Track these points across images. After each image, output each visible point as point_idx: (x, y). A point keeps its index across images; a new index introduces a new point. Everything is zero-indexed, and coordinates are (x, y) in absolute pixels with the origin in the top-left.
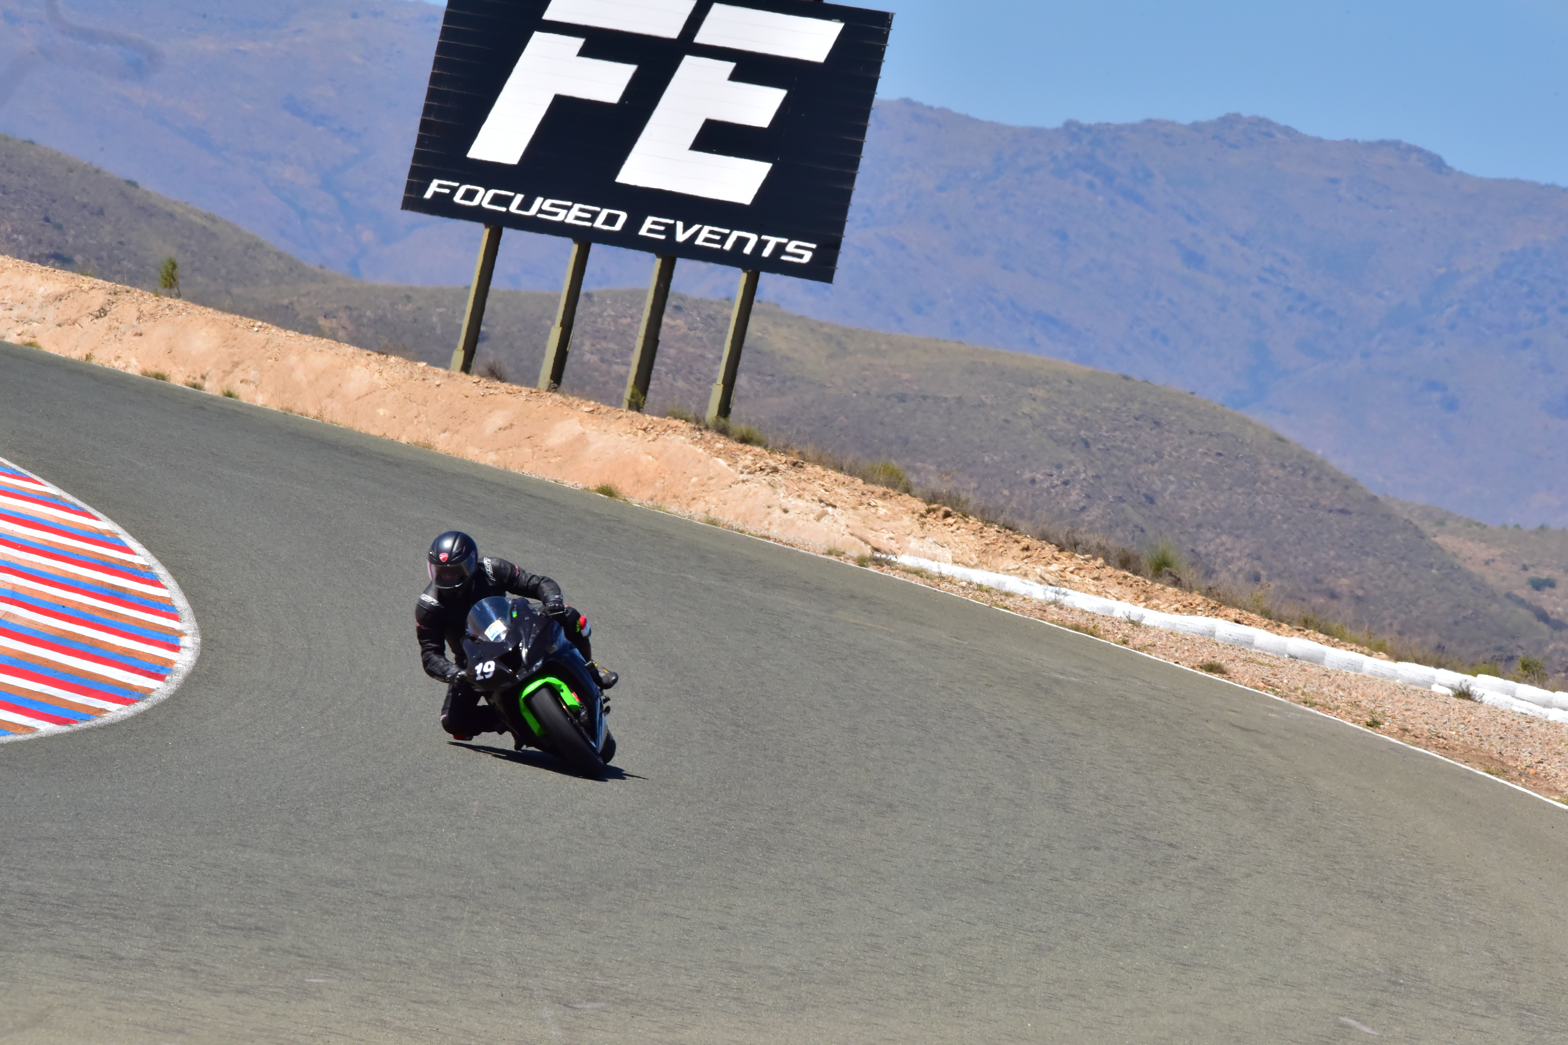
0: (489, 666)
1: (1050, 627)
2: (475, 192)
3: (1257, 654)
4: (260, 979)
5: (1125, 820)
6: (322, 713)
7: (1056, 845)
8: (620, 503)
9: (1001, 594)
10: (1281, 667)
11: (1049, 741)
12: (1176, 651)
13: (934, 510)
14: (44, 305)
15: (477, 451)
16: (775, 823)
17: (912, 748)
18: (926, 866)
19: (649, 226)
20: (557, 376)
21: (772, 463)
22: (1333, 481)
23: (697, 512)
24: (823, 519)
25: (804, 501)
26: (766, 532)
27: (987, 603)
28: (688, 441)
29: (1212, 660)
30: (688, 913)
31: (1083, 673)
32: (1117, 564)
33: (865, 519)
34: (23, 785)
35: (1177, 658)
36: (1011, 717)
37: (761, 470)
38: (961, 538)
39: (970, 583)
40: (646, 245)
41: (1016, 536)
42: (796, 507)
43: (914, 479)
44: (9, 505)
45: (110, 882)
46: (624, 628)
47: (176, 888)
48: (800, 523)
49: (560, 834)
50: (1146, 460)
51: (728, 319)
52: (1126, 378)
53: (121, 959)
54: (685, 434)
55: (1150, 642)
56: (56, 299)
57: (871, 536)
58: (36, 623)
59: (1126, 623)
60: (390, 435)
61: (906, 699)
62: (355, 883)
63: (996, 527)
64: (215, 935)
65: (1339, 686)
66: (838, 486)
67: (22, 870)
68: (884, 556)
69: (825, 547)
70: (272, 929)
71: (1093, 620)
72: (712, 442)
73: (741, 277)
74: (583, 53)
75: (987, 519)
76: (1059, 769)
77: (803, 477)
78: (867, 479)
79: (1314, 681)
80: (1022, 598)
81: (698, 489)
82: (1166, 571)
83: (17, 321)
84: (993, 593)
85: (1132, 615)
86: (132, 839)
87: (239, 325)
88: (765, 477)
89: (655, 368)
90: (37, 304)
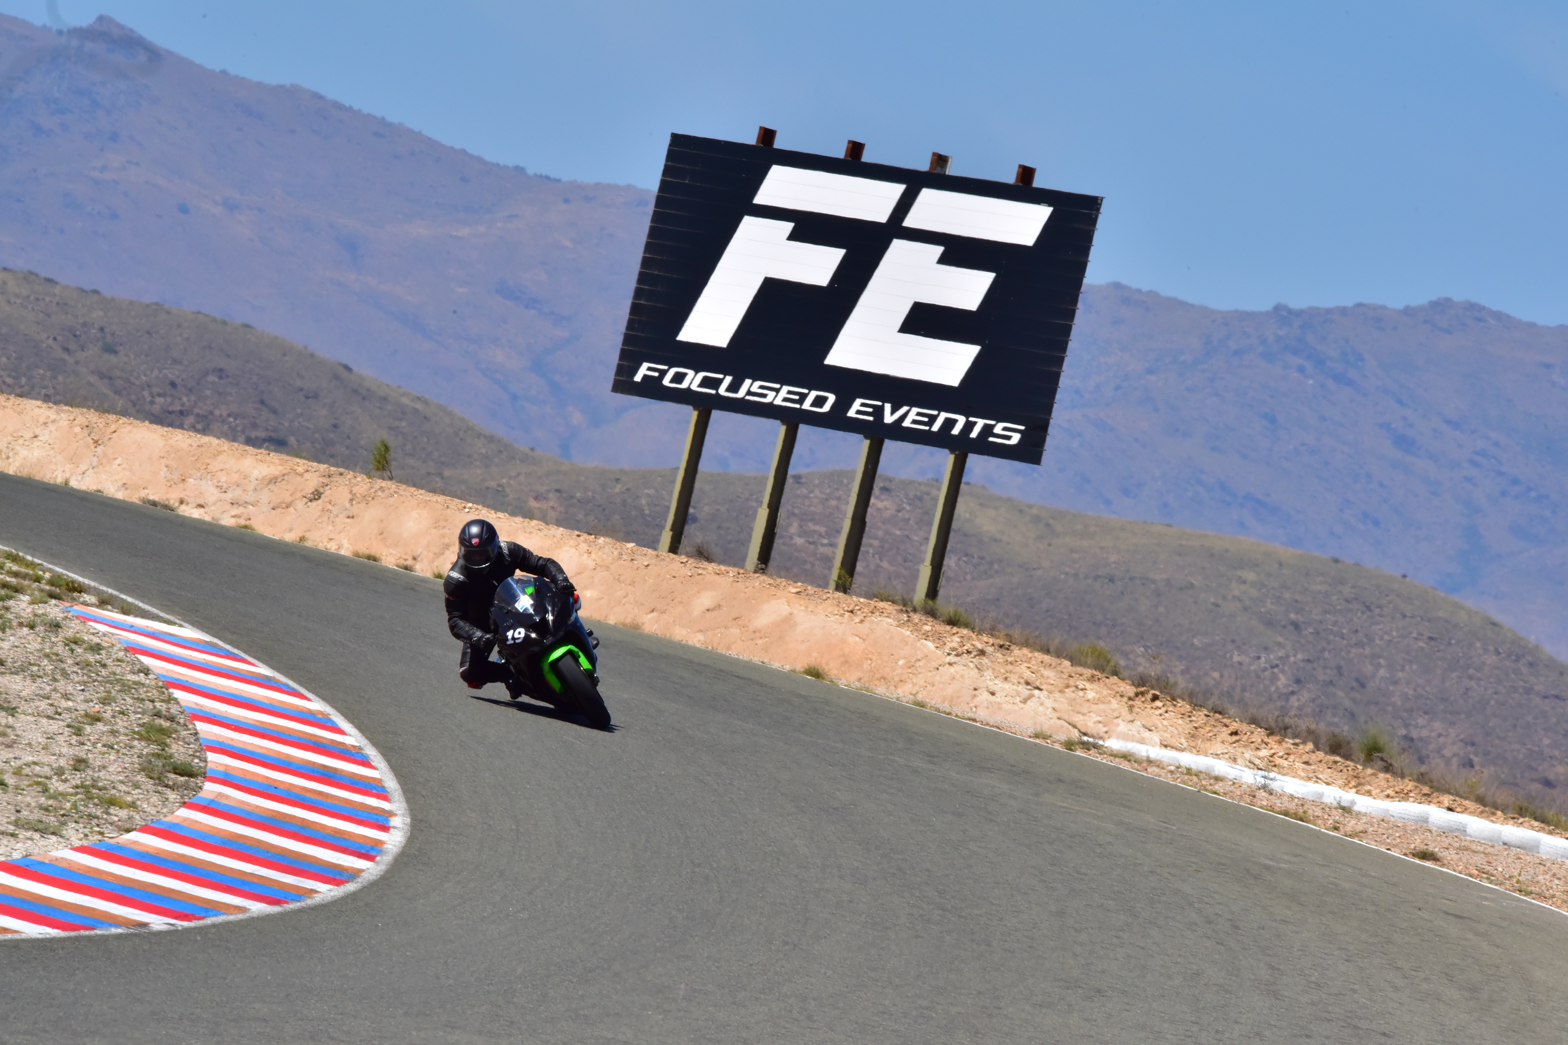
0: (519, 633)
1: (1260, 813)
3: (1470, 842)
5: (1337, 1009)
6: (530, 893)
7: (1267, 1033)
8: (828, 685)
9: (1210, 779)
10: (1496, 855)
11: (1259, 928)
12: (1388, 838)
13: (1142, 694)
14: (259, 488)
15: (685, 632)
16: (983, 1007)
17: (1121, 933)
19: (856, 408)
20: (765, 556)
21: (980, 646)
22: (1548, 667)
23: (904, 693)
24: (1029, 702)
25: (1011, 684)
26: (972, 715)
27: (1196, 788)
28: (895, 623)
29: (1425, 847)
31: (1293, 860)
32: (1327, 749)
33: (1072, 702)
34: (234, 966)
35: (1389, 844)
36: (1220, 904)
37: (968, 652)
38: (1169, 721)
39: (1179, 767)
40: (855, 426)
41: (1225, 720)
42: (1003, 689)
43: (1122, 662)
44: (223, 686)
46: (831, 810)
48: (1006, 707)
49: (766, 1018)
50: (1356, 644)
51: (935, 500)
52: (1336, 561)
54: (891, 616)
55: (1361, 829)
56: (270, 482)
57: (1078, 719)
58: (248, 804)
59: (1336, 808)
61: (1115, 884)
63: (1205, 711)
65: (1554, 875)
66: (1044, 667)
68: (1091, 740)
69: (1030, 731)
71: (1302, 805)
72: (920, 624)
73: (946, 459)
74: (793, 237)
75: (1195, 703)
76: (1270, 956)
77: (1010, 659)
78: (1075, 661)
79: (1529, 869)
80: (1231, 783)
81: (905, 672)
82: (1378, 756)
83: (232, 504)
84: (1201, 778)
85: (1342, 800)
86: (342, 1020)
87: (450, 506)
88: (972, 660)
89: (862, 549)
90: (251, 486)
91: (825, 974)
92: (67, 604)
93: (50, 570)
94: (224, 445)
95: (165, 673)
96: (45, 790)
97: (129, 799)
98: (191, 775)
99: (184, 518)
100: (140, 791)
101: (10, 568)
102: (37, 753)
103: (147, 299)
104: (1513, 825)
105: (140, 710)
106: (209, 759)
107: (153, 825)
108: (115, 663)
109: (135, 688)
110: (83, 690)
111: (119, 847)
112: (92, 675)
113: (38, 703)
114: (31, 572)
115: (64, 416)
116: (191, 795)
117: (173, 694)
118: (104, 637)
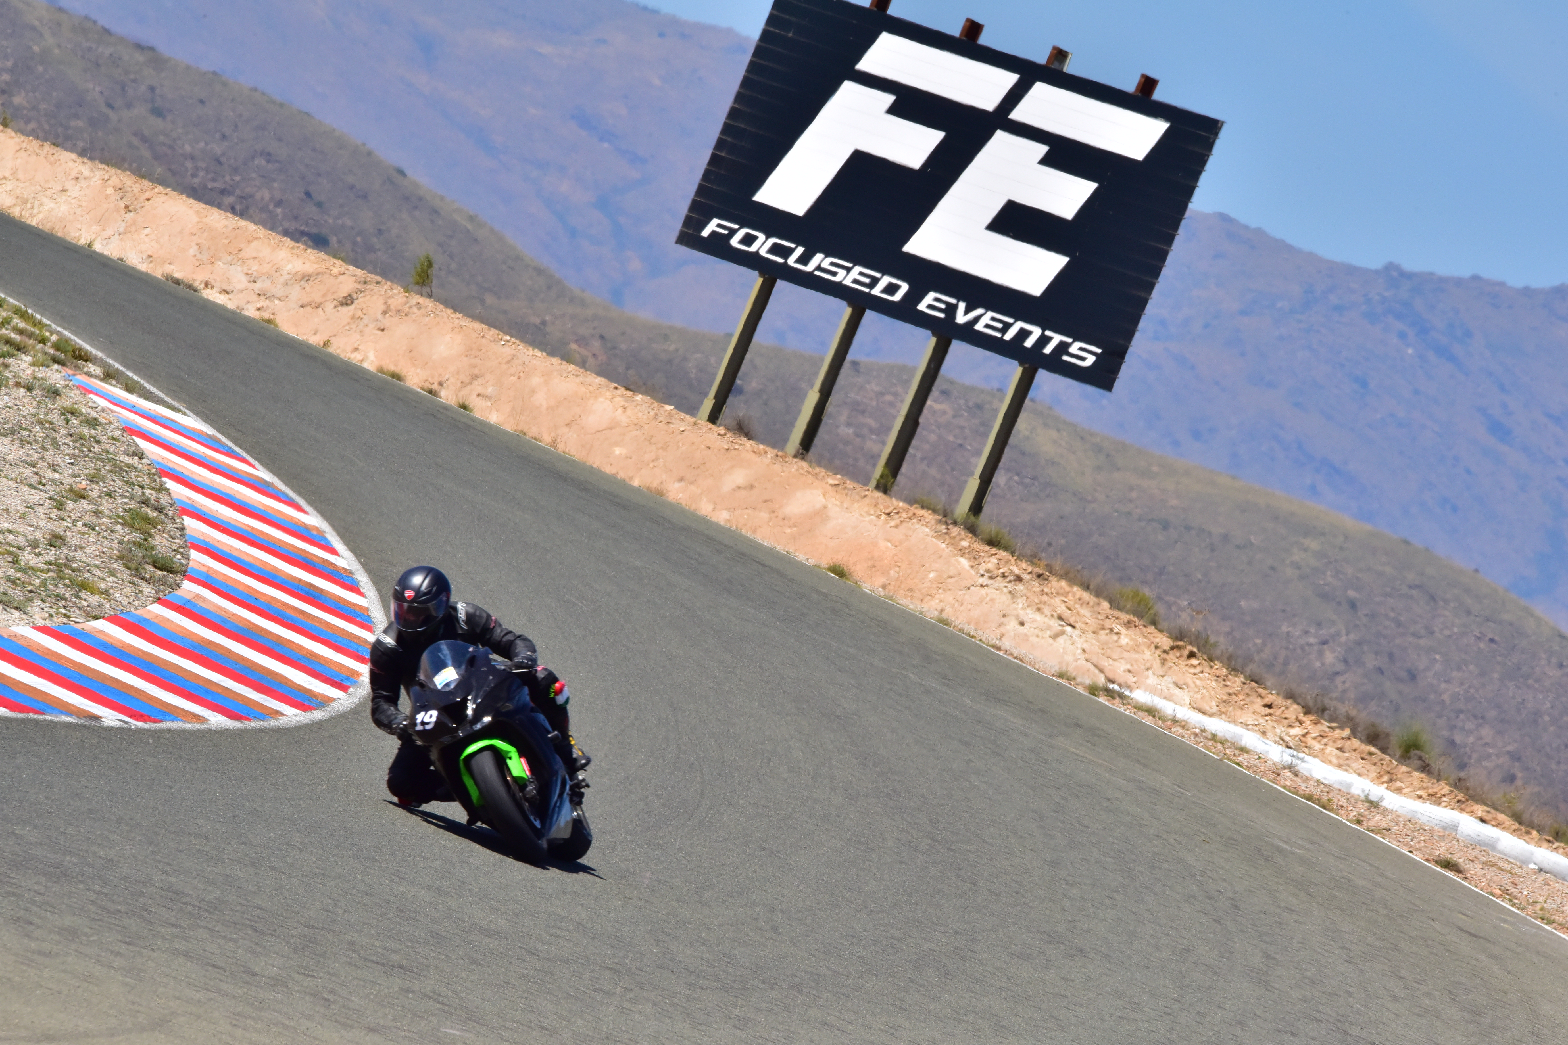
0: (431, 716)
1: (1281, 792)
2: (755, 238)
3: (1499, 858)
4: (393, 1020)
5: (1329, 1010)
8: (851, 586)
9: (1236, 748)
10: (1524, 877)
11: (1261, 911)
12: (1412, 840)
13: (1178, 648)
14: (289, 283)
16: (957, 948)
17: (1114, 894)
18: (1109, 1022)
20: (807, 443)
21: (1016, 571)
23: (930, 609)
24: (1059, 638)
25: (1043, 616)
26: (997, 643)
27: (1218, 756)
28: (932, 533)
29: (1450, 856)
30: (850, 1027)
31: (1308, 846)
32: (1364, 737)
33: (1104, 646)
34: (184, 776)
35: (1412, 847)
36: (1224, 880)
37: (1004, 576)
38: (1202, 681)
39: (1203, 731)
40: (923, 321)
41: (1260, 690)
42: (1034, 621)
43: (1164, 613)
44: (218, 484)
45: (255, 893)
46: (833, 717)
47: (323, 910)
48: (1034, 639)
49: (730, 922)
50: (1413, 634)
51: (996, 411)
52: (1406, 542)
53: (254, 974)
54: (929, 525)
55: (1386, 826)
56: (303, 278)
57: (1105, 663)
58: (225, 611)
59: (1363, 801)
60: (621, 475)
61: (1116, 841)
62: (508, 936)
63: (1242, 678)
64: (356, 966)
66: (1082, 605)
67: (168, 864)
68: (1116, 687)
69: (1055, 669)
70: (415, 970)
71: (1328, 792)
72: (958, 538)
73: (1014, 371)
75: (1233, 667)
76: (1267, 943)
77: (1046, 590)
78: (1114, 604)
79: (1556, 898)
80: (1257, 757)
81: (934, 586)
82: (1415, 754)
83: (259, 295)
84: (1226, 746)
85: (1371, 794)
86: (286, 851)
87: (486, 336)
88: (1006, 584)
89: (911, 450)
90: (282, 280)
91: (798, 887)
92: (70, 372)
93: (58, 333)
94: (262, 232)
95: (160, 460)
96: (16, 561)
97: (103, 586)
98: (171, 571)
99: (207, 301)
100: (115, 580)
101: (17, 323)
102: (14, 521)
103: (205, 67)
104: (1547, 849)
105: (127, 494)
106: (192, 557)
107: (121, 615)
108: (109, 441)
109: (126, 472)
110: (72, 464)
111: (83, 633)
112: (85, 449)
113: (23, 470)
114: (37, 332)
115: (99, 174)
116: (167, 592)
117: (165, 483)
118: (103, 412)
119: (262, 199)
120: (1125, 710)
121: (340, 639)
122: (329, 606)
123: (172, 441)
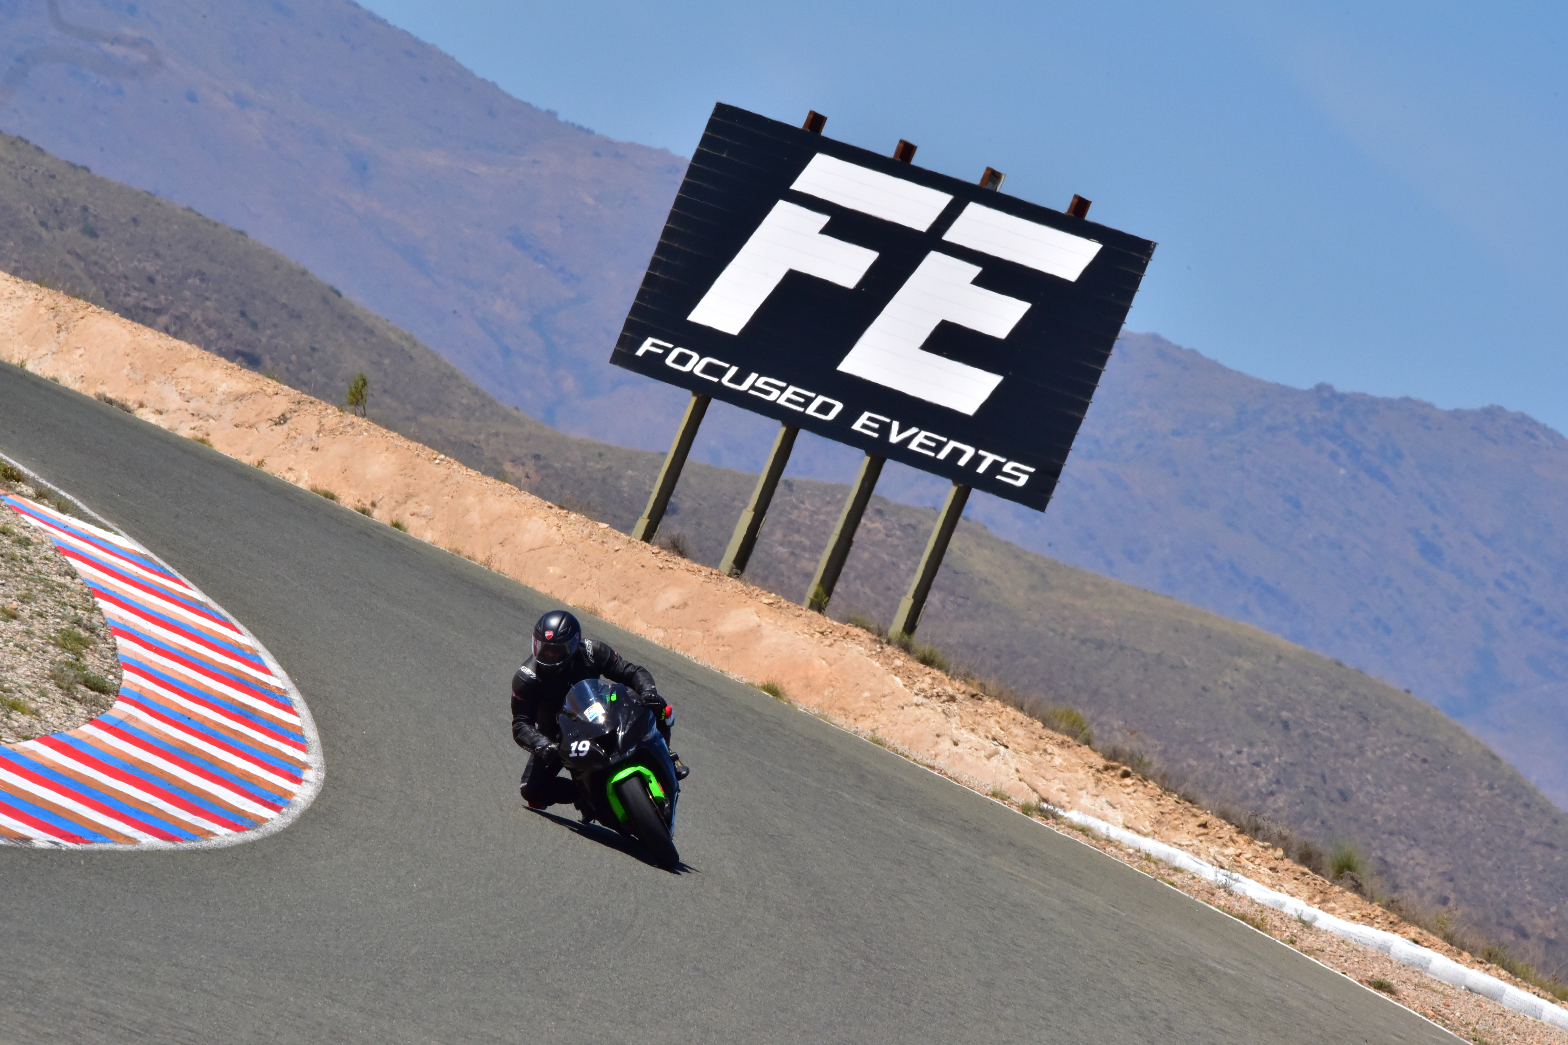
0: (584, 746)
1: (1215, 912)
3: (1431, 980)
6: (438, 873)
8: (784, 705)
9: (1170, 869)
10: (1455, 998)
11: (1194, 1033)
12: (1346, 961)
13: (1113, 768)
14: (223, 402)
15: (645, 626)
17: (1049, 1014)
20: (741, 562)
21: (950, 690)
22: (1543, 811)
23: (863, 728)
24: (993, 758)
25: (977, 736)
26: (932, 762)
27: (1152, 875)
28: (866, 652)
29: (1383, 977)
31: (1242, 967)
32: (1297, 858)
33: (1036, 765)
34: (115, 898)
35: (1346, 968)
36: (1158, 1001)
37: (938, 696)
38: (1136, 801)
39: (1138, 851)
40: (857, 440)
41: (1195, 810)
42: (968, 741)
43: (1096, 731)
44: (151, 603)
45: (186, 1015)
46: (766, 836)
47: (254, 1032)
48: (969, 759)
50: (1346, 755)
51: (930, 530)
52: (1339, 663)
54: (864, 644)
55: (1319, 947)
56: (237, 398)
57: (1040, 784)
58: (158, 731)
59: (1296, 921)
60: (557, 595)
61: (1050, 962)
63: (1176, 797)
65: (1513, 1029)
66: (1015, 725)
67: (97, 986)
68: (1051, 807)
69: (989, 788)
71: (1261, 912)
72: (892, 657)
73: (948, 490)
75: (1167, 786)
77: (980, 710)
78: (1047, 723)
79: (1488, 1019)
80: (1191, 877)
81: (868, 705)
82: (1348, 875)
83: (193, 415)
84: (1160, 866)
85: (1304, 914)
86: (218, 973)
87: (421, 455)
88: (940, 704)
89: (844, 570)
90: (217, 400)
91: (733, 1007)
94: (195, 351)
95: (93, 580)
97: (33, 706)
98: (103, 691)
99: (139, 421)
100: (46, 699)
103: (139, 186)
104: (1479, 970)
105: (60, 614)
106: (124, 677)
107: (54, 737)
108: (42, 561)
109: (58, 591)
111: (14, 754)
112: (16, 569)
115: (31, 294)
116: (99, 712)
117: (98, 603)
118: (35, 532)
119: (196, 319)
120: (1057, 830)
121: (273, 759)
122: (261, 725)
123: (105, 561)
